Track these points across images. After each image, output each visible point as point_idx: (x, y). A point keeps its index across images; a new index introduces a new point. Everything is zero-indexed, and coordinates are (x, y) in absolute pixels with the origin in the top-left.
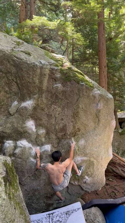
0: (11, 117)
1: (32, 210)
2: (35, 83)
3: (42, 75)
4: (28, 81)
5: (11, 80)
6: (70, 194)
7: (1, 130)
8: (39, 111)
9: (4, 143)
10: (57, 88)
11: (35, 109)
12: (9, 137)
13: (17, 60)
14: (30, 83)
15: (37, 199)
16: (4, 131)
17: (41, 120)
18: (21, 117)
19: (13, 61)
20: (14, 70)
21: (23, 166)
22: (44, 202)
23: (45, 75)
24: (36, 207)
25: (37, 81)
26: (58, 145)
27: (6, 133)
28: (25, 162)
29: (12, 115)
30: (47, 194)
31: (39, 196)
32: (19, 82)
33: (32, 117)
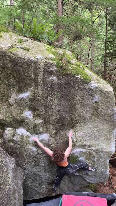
0: (11, 107)
1: (36, 193)
2: (30, 76)
3: (37, 69)
4: (24, 75)
5: (9, 74)
6: (72, 183)
7: (1, 118)
8: (35, 102)
9: (5, 130)
10: (52, 80)
11: (32, 100)
12: (9, 125)
13: (13, 55)
14: (26, 76)
15: (39, 184)
16: (4, 119)
17: (38, 110)
18: (19, 107)
19: (9, 56)
20: (10, 65)
21: (22, 152)
22: (47, 188)
23: (40, 68)
24: (38, 190)
25: (32, 75)
26: (56, 135)
27: (6, 121)
28: (23, 148)
29: (12, 106)
30: (49, 180)
31: (41, 181)
32: (15, 75)
33: (29, 108)
